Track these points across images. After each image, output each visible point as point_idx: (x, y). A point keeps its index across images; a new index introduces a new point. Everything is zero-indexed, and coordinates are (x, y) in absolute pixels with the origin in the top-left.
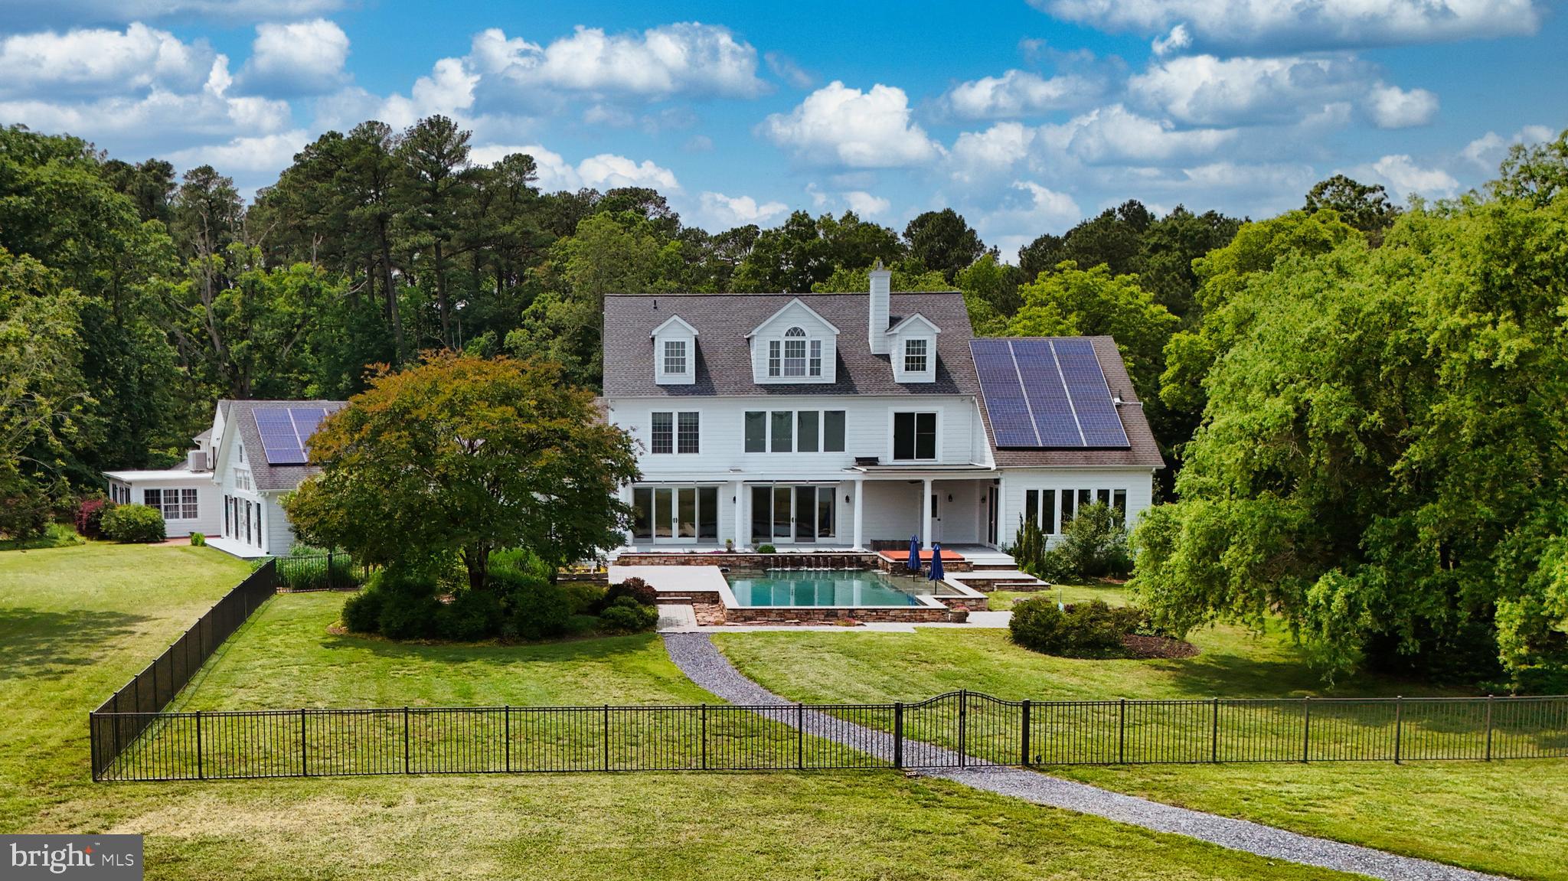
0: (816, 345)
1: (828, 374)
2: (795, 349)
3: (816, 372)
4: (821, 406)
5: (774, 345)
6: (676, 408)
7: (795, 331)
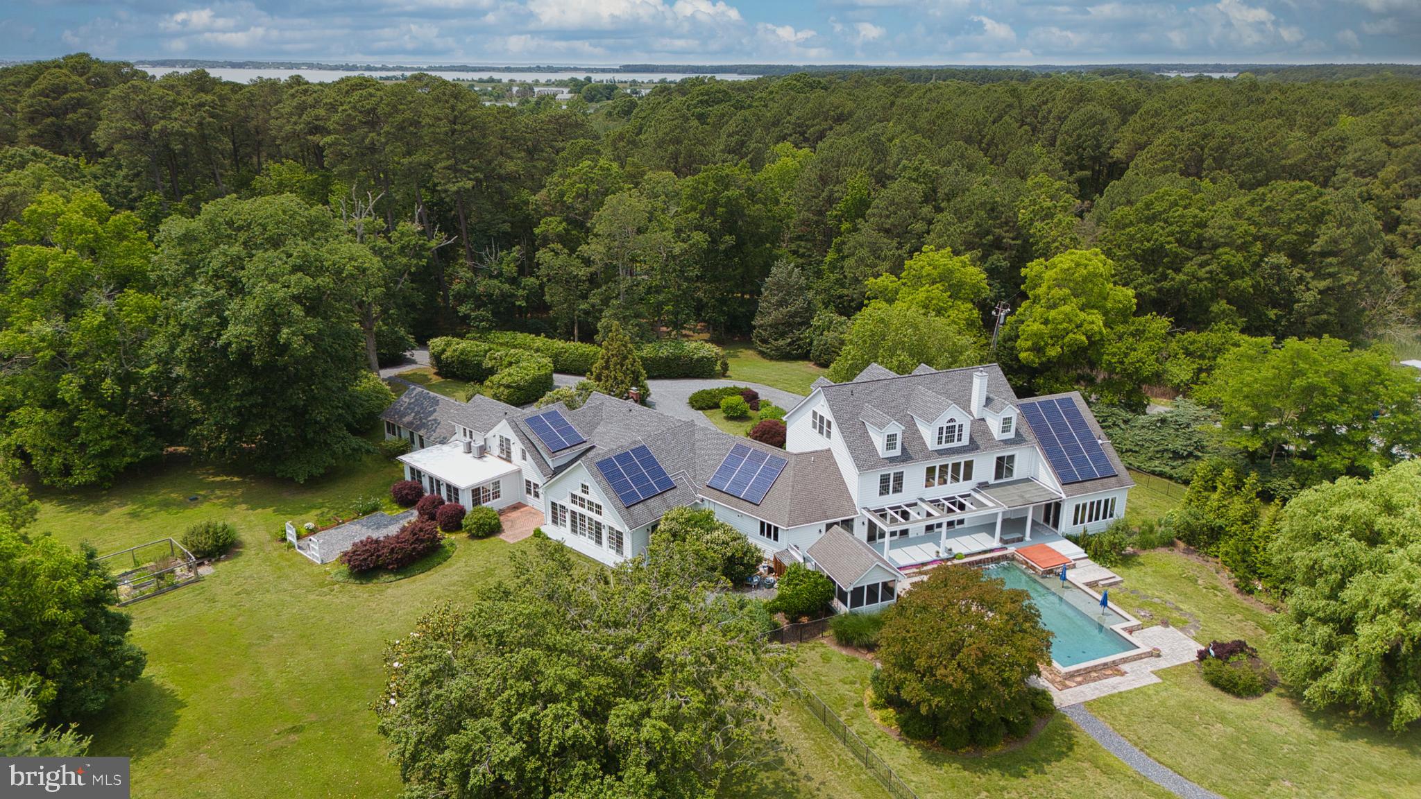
0: (961, 426)
1: (965, 441)
2: (951, 429)
3: (959, 440)
4: (962, 459)
5: (941, 429)
6: (892, 471)
7: (952, 420)
